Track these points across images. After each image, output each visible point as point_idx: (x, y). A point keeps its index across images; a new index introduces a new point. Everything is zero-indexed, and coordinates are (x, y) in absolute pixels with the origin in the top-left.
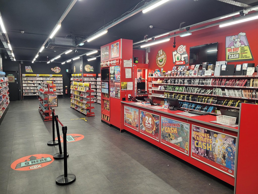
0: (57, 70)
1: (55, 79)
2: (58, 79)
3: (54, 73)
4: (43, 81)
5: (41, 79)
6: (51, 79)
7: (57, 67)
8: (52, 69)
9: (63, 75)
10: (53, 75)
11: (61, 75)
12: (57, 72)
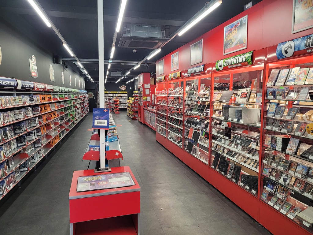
0: (123, 88)
1: (122, 95)
2: (124, 95)
3: (121, 90)
4: (112, 97)
5: (112, 95)
6: (119, 95)
7: (124, 86)
8: (120, 87)
9: (128, 92)
10: (120, 92)
11: (127, 92)
12: (124, 90)
